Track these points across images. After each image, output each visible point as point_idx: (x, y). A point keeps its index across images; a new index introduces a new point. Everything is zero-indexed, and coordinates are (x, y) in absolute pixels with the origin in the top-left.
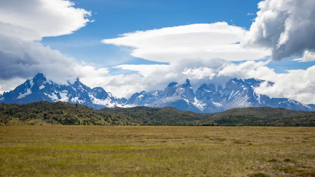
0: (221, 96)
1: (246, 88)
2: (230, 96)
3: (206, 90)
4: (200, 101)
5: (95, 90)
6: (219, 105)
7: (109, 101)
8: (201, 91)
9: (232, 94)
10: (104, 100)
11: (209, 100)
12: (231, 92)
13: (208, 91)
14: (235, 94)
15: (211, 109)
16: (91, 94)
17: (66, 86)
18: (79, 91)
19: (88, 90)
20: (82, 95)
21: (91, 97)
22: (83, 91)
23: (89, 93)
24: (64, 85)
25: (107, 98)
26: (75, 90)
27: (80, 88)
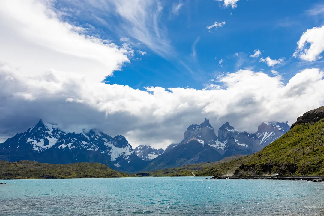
0: (249, 135)
1: (281, 128)
2: (263, 139)
3: (229, 130)
4: (223, 143)
5: (116, 138)
6: (247, 146)
7: (129, 149)
8: (224, 131)
9: (265, 136)
10: (123, 148)
11: (232, 140)
12: (264, 134)
13: (231, 131)
14: (269, 135)
15: (234, 151)
16: (111, 143)
17: (76, 133)
18: (92, 139)
19: (109, 139)
20: (95, 143)
21: (107, 146)
22: (97, 138)
23: (110, 142)
24: (73, 133)
25: (127, 147)
26: (88, 138)
27: (95, 135)
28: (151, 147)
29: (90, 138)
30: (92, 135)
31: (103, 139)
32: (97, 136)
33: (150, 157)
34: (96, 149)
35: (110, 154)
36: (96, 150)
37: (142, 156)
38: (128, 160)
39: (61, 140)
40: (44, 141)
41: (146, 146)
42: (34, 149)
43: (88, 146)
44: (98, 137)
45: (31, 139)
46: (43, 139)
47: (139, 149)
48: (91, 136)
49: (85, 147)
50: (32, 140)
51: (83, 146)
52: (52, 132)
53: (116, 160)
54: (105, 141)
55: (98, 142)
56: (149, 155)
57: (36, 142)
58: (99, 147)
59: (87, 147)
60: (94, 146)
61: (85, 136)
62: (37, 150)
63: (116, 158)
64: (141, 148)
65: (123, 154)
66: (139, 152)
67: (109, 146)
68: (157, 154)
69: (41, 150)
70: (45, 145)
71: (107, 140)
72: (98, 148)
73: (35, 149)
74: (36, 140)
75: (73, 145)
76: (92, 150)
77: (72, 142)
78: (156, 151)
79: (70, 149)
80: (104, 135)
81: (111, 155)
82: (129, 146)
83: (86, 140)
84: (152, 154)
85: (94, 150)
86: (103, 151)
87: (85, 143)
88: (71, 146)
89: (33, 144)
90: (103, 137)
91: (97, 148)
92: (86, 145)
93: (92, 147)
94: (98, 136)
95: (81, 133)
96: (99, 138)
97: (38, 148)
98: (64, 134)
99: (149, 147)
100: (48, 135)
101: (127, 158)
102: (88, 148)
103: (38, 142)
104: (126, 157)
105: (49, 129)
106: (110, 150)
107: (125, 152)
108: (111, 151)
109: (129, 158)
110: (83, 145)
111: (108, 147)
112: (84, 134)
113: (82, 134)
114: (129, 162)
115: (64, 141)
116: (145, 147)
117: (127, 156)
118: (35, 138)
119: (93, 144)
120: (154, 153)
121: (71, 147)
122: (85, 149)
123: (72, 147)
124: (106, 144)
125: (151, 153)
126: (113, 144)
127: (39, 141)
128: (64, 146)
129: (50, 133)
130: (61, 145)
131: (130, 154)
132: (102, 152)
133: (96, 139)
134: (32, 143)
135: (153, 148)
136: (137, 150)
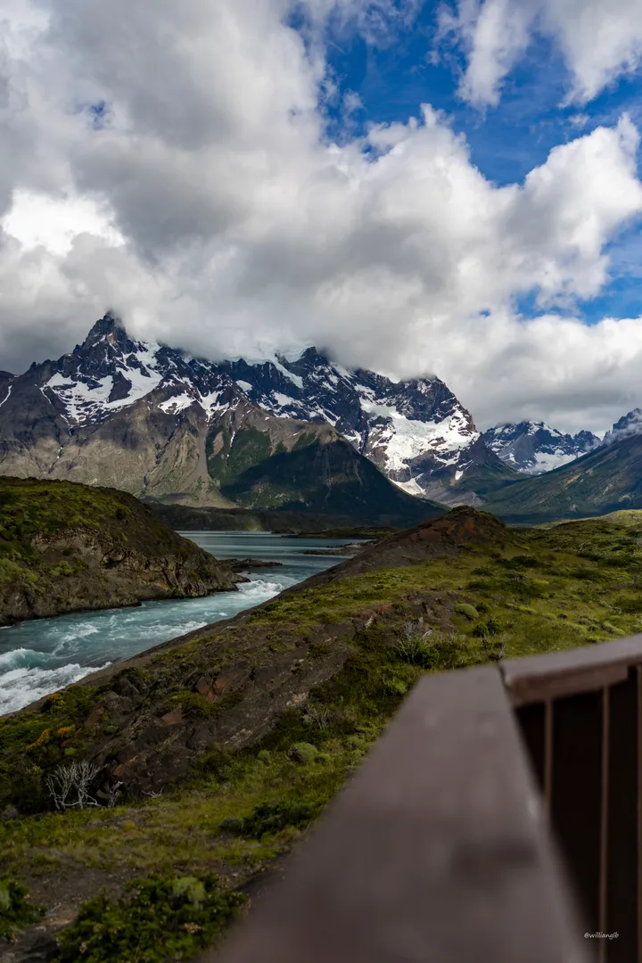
5: (407, 386)
7: (458, 426)
10: (437, 422)
16: (389, 405)
17: (250, 364)
18: (313, 387)
19: (382, 388)
20: (324, 403)
21: (374, 414)
22: (332, 384)
23: (385, 399)
24: (236, 361)
25: (450, 417)
26: (298, 381)
27: (322, 372)
28: (545, 428)
29: (306, 381)
30: (313, 371)
31: (358, 388)
32: (330, 373)
33: (543, 462)
35: (385, 444)
37: (513, 459)
38: (454, 468)
39: (176, 382)
40: (111, 386)
41: (528, 423)
42: (66, 412)
43: (294, 414)
44: (334, 379)
45: (65, 376)
46: (109, 378)
47: (500, 436)
48: (307, 372)
50: (68, 381)
51: (278, 411)
52: (157, 355)
53: (405, 466)
54: (364, 397)
55: (336, 396)
56: (539, 456)
57: (81, 388)
58: (338, 418)
60: (321, 411)
61: (286, 373)
62: (77, 418)
63: (406, 461)
64: (506, 431)
65: (436, 445)
66: (497, 447)
68: (569, 452)
69: (94, 417)
70: (111, 399)
71: (373, 392)
72: (334, 419)
73: (74, 413)
74: (84, 382)
75: (221, 400)
77: (220, 389)
78: (568, 443)
79: (210, 414)
80: (363, 376)
81: (385, 448)
82: (459, 414)
83: (290, 390)
84: (551, 452)
86: (356, 433)
87: (283, 400)
88: (214, 405)
89: (67, 397)
90: (355, 381)
91: (329, 420)
92: (288, 408)
94: (336, 374)
95: (267, 363)
96: (340, 383)
97: (86, 410)
98: (202, 365)
99: (536, 429)
100: (135, 364)
101: (451, 462)
103: (91, 388)
104: (445, 457)
105: (145, 346)
106: (384, 429)
107: (442, 438)
108: (386, 434)
109: (460, 462)
110: (277, 407)
111: (375, 418)
112: (280, 367)
113: (273, 365)
114: (458, 475)
115: (190, 383)
116: (524, 427)
117: (453, 454)
118: (79, 373)
120: (559, 451)
121: (215, 408)
123: (218, 408)
124: (367, 406)
125: (544, 451)
126: (395, 408)
127: (93, 385)
128: (183, 402)
129: (145, 358)
130: (173, 400)
131: (463, 446)
132: (353, 435)
133: (326, 385)
134: (67, 393)
135: (556, 431)
136: (492, 440)
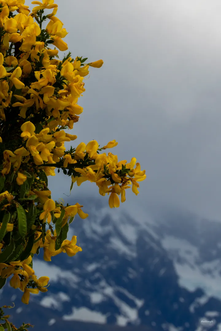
34: (125, 316)
36: (122, 321)
49: (47, 302)
59: (58, 300)
67: (209, 294)
76: (99, 318)
85: (112, 320)
93: (96, 298)
102: (67, 308)
119: (97, 281)
122: (52, 311)
